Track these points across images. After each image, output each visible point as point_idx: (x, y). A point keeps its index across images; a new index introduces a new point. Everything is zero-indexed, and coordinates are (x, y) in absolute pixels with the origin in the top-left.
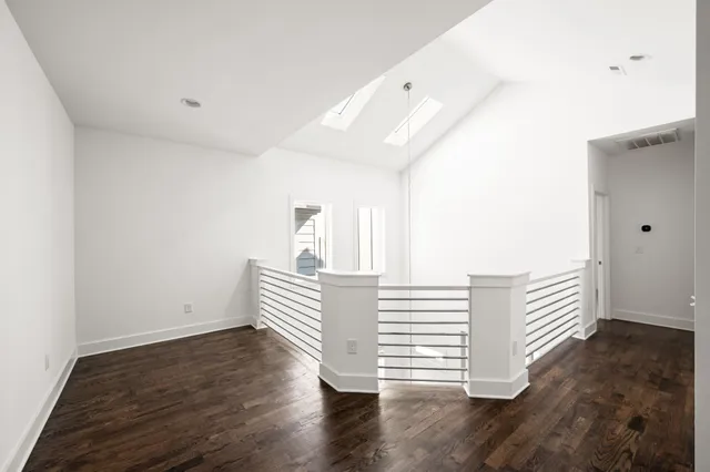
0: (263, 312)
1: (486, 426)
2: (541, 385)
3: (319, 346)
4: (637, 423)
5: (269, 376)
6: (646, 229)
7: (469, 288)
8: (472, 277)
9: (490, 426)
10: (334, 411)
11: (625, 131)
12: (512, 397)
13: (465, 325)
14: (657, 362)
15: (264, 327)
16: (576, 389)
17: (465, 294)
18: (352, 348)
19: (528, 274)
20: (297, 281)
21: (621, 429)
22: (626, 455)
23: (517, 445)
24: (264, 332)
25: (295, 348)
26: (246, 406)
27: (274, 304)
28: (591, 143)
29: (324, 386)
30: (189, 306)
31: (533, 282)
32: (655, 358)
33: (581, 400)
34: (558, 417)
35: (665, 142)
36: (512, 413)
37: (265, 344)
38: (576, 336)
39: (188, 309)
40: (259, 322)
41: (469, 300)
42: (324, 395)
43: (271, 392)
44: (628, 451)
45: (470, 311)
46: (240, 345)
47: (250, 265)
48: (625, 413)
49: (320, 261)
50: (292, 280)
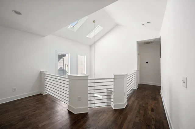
0: (46, 89)
1: (120, 118)
2: (130, 103)
3: (68, 96)
4: (152, 110)
5: (49, 112)
6: (147, 63)
7: (114, 79)
8: (115, 75)
9: (121, 118)
10: (74, 121)
11: (145, 40)
12: (124, 108)
13: (113, 89)
14: (152, 93)
15: (46, 94)
16: (138, 103)
17: (112, 80)
18: (79, 99)
19: (127, 74)
20: (58, 78)
21: (150, 112)
22: (153, 119)
23: (129, 122)
24: (46, 96)
25: (58, 100)
26: (40, 126)
27: (50, 86)
28: (137, 42)
29: (70, 112)
30: (15, 89)
31: (128, 76)
32: (151, 93)
33: (140, 106)
34: (136, 111)
35: (151, 43)
36: (125, 112)
37: (47, 100)
38: (135, 89)
39: (14, 90)
40: (44, 92)
41: (114, 82)
42: (70, 116)
43: (50, 118)
44: (153, 118)
45: (114, 85)
46: (37, 101)
47: (41, 73)
48: (149, 108)
49: (66, 71)
50: (57, 78)
